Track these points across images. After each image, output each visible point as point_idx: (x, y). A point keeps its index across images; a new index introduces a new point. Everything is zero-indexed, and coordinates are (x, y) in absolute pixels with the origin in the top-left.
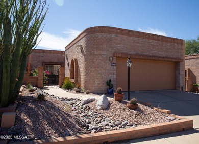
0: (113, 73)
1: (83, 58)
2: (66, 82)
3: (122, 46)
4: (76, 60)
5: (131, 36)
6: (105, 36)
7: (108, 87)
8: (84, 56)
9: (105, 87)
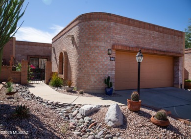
0: (112, 69)
1: (75, 50)
2: (54, 78)
3: (122, 37)
4: (66, 53)
5: (131, 25)
6: (103, 24)
7: (106, 86)
8: (77, 48)
9: (102, 86)
